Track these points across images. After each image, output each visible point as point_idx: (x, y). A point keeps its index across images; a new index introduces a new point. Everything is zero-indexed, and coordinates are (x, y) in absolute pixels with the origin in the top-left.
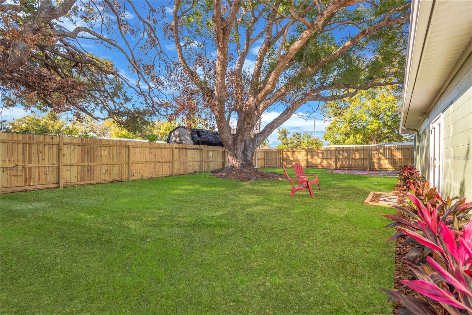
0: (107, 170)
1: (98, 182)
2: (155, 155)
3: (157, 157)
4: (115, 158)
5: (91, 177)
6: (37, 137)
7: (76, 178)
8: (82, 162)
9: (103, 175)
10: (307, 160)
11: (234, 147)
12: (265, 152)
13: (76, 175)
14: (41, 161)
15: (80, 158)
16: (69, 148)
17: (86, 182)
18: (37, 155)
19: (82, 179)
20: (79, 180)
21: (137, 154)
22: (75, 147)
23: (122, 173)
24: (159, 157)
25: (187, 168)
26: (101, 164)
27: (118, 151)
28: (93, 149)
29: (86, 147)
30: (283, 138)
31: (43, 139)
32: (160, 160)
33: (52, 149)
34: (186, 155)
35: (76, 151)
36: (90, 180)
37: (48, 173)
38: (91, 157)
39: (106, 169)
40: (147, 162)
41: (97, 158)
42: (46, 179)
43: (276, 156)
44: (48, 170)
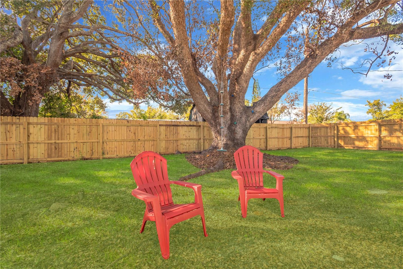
0: (77, 148)
1: (67, 159)
2: (135, 133)
3: (136, 135)
4: (85, 136)
5: (58, 154)
6: (5, 118)
7: (43, 154)
8: (48, 140)
9: (72, 152)
10: (380, 139)
11: (215, 121)
12: (309, 127)
13: (43, 152)
14: (8, 139)
15: (46, 136)
16: (36, 128)
17: (53, 159)
18: (5, 134)
19: (49, 156)
20: (46, 156)
21: (111, 132)
22: (42, 126)
23: (94, 151)
24: (140, 135)
25: (179, 147)
26: (70, 141)
27: (88, 129)
28: (60, 127)
29: (53, 126)
30: (375, 112)
31: (10, 120)
32: (140, 138)
33: (19, 128)
34: (177, 133)
35: (43, 130)
36: (58, 157)
37: (15, 150)
38: (58, 136)
39: (75, 146)
40: (123, 141)
41: (65, 136)
42: (14, 155)
43: (327, 133)
44: (15, 147)
